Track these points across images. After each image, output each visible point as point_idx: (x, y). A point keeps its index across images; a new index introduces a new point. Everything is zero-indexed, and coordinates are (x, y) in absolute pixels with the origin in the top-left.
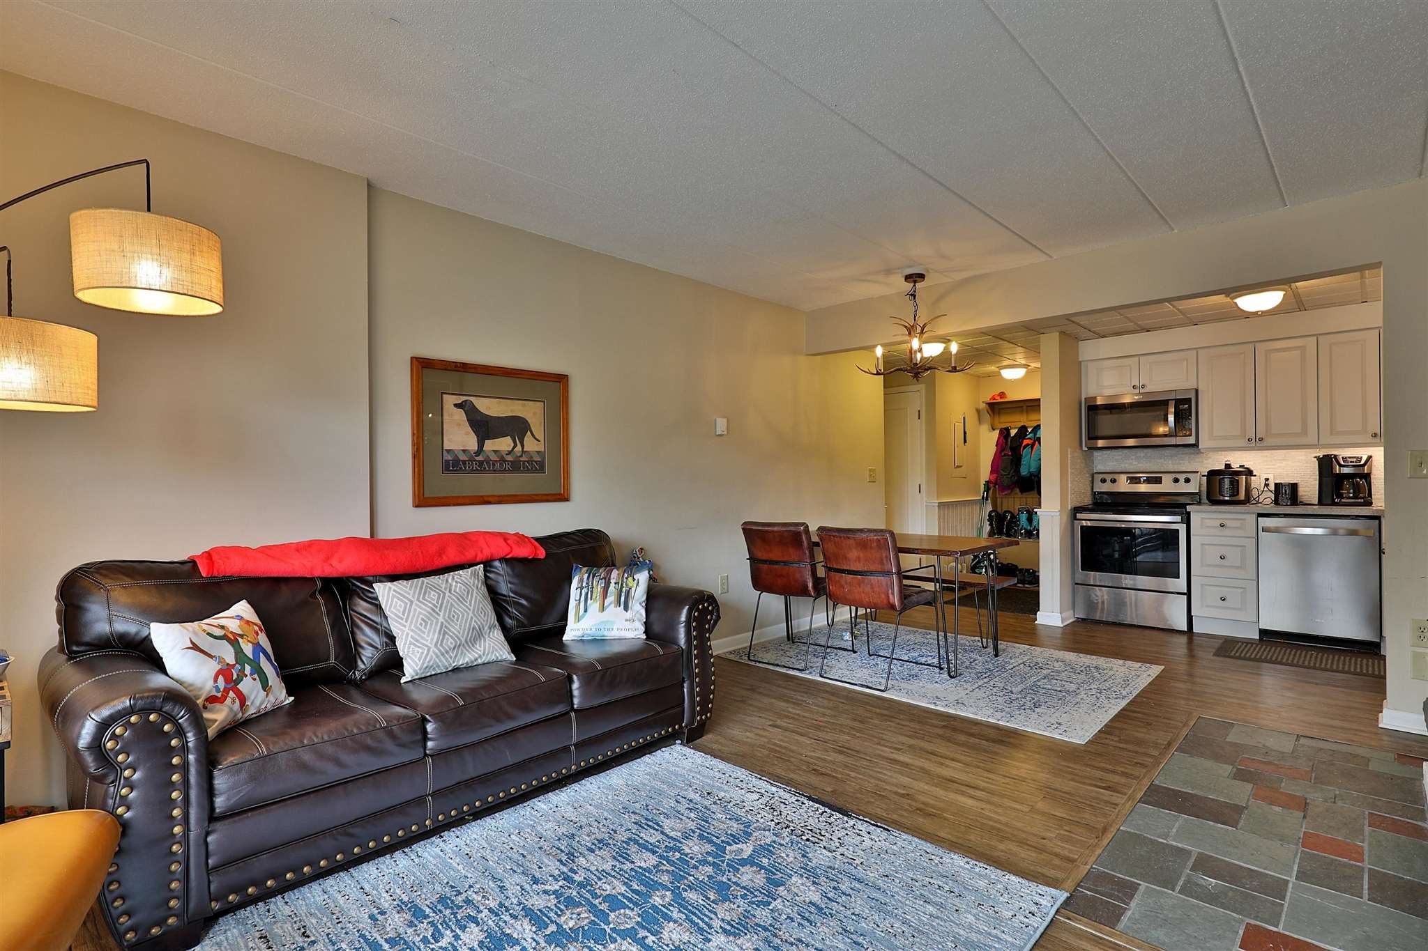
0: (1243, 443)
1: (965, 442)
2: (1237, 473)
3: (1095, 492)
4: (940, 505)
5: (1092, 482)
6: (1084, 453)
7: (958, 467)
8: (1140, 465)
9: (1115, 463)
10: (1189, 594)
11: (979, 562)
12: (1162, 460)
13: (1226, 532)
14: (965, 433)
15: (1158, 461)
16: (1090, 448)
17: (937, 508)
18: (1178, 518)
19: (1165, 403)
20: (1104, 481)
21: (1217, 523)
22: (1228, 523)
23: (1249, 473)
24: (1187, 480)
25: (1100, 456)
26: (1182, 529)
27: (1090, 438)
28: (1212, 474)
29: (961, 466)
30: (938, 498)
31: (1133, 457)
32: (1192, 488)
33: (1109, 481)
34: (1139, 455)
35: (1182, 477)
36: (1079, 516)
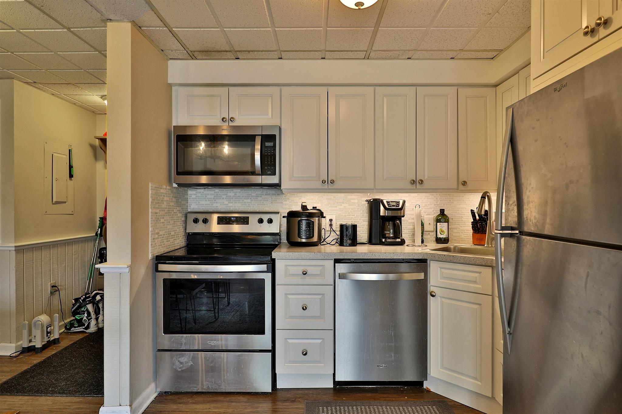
0: (319, 185)
1: (71, 176)
2: (311, 215)
3: (189, 233)
4: (19, 250)
5: (186, 222)
6: (175, 191)
7: (57, 203)
8: (230, 205)
9: (208, 203)
10: (273, 351)
11: (80, 307)
12: (249, 201)
13: (308, 280)
14: (71, 167)
15: (245, 201)
16: (180, 185)
17: (14, 252)
18: (264, 267)
19: (251, 138)
20: (196, 221)
21: (300, 270)
22: (310, 270)
23: (321, 215)
24: (270, 221)
25: (194, 194)
26: (267, 277)
27: (178, 173)
28: (292, 215)
29: (65, 202)
30: (16, 240)
31: (224, 197)
32: (274, 228)
33: (201, 221)
34: (229, 194)
35: (265, 218)
36: (162, 267)
